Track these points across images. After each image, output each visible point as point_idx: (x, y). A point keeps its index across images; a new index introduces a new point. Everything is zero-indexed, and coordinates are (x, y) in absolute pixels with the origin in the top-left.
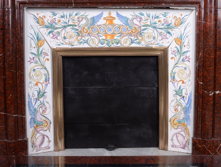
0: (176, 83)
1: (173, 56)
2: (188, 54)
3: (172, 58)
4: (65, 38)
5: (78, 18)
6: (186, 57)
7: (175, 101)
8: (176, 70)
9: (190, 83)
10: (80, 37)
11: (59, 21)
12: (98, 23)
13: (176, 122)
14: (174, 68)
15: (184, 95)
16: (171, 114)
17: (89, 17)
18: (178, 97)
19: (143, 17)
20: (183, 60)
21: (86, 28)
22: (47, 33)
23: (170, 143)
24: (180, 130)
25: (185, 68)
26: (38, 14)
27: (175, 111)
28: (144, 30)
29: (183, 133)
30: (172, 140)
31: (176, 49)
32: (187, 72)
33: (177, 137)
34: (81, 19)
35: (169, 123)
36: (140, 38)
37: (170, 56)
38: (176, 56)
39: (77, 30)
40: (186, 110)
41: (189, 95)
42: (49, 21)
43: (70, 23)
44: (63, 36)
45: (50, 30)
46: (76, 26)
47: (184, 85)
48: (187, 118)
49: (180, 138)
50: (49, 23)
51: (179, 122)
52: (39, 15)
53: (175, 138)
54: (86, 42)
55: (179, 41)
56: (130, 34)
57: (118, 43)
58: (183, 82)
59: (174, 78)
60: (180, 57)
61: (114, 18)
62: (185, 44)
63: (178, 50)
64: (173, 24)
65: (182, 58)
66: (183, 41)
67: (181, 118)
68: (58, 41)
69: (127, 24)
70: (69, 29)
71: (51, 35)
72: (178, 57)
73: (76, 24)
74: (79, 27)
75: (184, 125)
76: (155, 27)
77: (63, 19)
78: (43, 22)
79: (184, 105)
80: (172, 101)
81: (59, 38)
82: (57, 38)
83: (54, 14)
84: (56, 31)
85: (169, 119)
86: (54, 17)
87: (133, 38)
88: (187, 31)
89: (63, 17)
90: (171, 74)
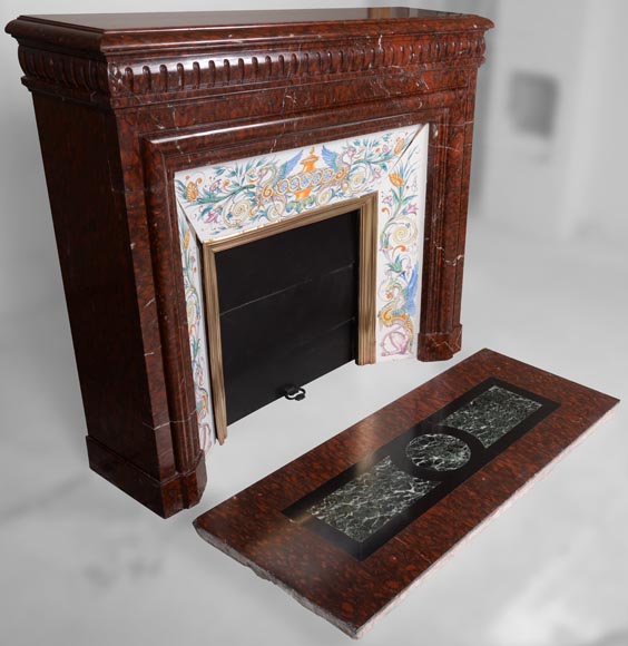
0: (390, 253)
1: (387, 206)
2: (412, 202)
3: (383, 210)
4: (230, 216)
5: (261, 171)
6: (410, 207)
7: (389, 281)
8: (392, 229)
9: (415, 248)
10: (256, 208)
11: (227, 184)
12: (291, 174)
13: (389, 314)
14: (386, 227)
15: (404, 269)
16: (381, 303)
17: (278, 165)
18: (395, 275)
19: (357, 148)
20: (404, 212)
21: (270, 187)
22: (199, 214)
23: (378, 350)
24: (397, 326)
25: (408, 225)
26: (187, 178)
27: (388, 297)
28: (354, 169)
29: (402, 330)
30: (383, 345)
31: (391, 194)
32: (412, 230)
33: (391, 338)
34: (264, 172)
35: (377, 319)
36: (345, 185)
37: (381, 205)
38: (390, 205)
39: (254, 194)
40: (408, 293)
41: (413, 268)
42: (207, 189)
43: (246, 183)
44: (227, 213)
45: (205, 206)
46: (254, 186)
47: (405, 253)
48: (409, 306)
49: (397, 339)
50: (206, 193)
51: (396, 314)
52: (190, 180)
53: (388, 341)
54: (265, 214)
55: (398, 179)
56: (333, 183)
57: (312, 203)
58: (404, 249)
59: (387, 243)
60: (399, 206)
61: (317, 158)
62: (409, 183)
63: (395, 195)
64: (392, 152)
65: (403, 207)
66: (405, 179)
67: (399, 307)
68: (217, 226)
69: (333, 165)
70: (241, 196)
71: (206, 216)
72: (394, 207)
73: (255, 183)
74: (260, 187)
75: (403, 317)
76: (369, 162)
77: (234, 179)
78: (195, 193)
79: (404, 285)
80: (384, 282)
81: (220, 218)
82: (215, 219)
83: (220, 172)
84: (217, 205)
85: (377, 313)
86: (217, 179)
87: (335, 188)
88: (412, 161)
89: (234, 174)
90: (381, 237)
